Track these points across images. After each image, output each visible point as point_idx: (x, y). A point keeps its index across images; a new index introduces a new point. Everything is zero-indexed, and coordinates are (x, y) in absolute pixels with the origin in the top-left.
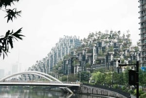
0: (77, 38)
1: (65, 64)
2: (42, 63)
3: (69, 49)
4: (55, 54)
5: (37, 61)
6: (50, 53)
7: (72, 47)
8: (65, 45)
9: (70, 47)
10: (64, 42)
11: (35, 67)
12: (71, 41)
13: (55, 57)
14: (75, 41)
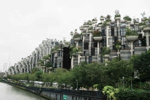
0: (57, 41)
1: (53, 57)
2: (26, 60)
3: (50, 49)
4: (39, 53)
5: (23, 59)
6: (34, 52)
7: (53, 47)
8: (47, 45)
10: (46, 44)
11: (20, 63)
12: (53, 43)
13: (38, 55)
14: (55, 43)
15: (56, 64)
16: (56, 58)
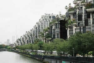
0: (54, 15)
2: (30, 33)
3: (49, 22)
4: (39, 26)
5: (26, 32)
6: (35, 26)
7: (50, 21)
8: (46, 20)
9: (49, 21)
11: (25, 36)
12: (50, 17)
13: (39, 28)
14: (53, 17)
15: (54, 35)
16: (54, 30)
